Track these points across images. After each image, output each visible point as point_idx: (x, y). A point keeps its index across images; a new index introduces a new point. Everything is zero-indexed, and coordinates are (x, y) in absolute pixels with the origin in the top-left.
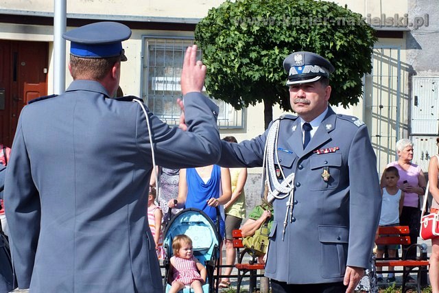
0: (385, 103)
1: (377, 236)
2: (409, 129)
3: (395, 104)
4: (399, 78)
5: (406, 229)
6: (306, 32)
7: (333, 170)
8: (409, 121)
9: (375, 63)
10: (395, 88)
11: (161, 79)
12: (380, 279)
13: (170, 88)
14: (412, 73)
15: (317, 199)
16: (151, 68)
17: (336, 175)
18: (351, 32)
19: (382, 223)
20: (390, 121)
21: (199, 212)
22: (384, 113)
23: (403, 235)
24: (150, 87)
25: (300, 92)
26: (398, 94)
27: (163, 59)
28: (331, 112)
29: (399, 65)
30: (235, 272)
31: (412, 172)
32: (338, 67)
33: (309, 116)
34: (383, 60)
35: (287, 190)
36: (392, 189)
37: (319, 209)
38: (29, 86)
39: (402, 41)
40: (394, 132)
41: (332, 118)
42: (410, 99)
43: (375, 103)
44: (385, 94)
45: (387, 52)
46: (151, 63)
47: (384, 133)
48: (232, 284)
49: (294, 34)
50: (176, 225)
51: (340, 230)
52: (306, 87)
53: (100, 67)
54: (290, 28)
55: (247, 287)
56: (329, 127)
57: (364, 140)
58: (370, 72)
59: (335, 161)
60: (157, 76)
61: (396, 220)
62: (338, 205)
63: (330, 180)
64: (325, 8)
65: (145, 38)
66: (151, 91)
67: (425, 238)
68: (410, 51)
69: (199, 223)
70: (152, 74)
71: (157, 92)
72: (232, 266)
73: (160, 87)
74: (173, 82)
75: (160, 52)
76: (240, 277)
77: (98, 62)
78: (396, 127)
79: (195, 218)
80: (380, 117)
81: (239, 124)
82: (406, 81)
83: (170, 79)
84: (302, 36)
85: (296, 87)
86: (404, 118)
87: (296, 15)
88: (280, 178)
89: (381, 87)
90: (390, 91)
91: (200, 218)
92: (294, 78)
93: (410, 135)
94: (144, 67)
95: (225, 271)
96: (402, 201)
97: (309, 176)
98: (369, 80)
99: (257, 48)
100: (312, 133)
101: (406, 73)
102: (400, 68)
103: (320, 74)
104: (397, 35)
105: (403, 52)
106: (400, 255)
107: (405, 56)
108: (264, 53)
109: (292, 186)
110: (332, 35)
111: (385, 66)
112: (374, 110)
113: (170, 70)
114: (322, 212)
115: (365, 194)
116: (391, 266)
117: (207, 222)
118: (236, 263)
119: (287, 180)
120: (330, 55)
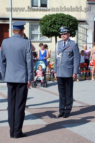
0: (81, 36)
1: (80, 65)
2: (86, 42)
3: (83, 36)
4: (84, 31)
5: (86, 64)
6: (64, 21)
7: (70, 53)
8: (86, 40)
9: (79, 28)
10: (83, 33)
11: (33, 31)
12: (81, 75)
13: (35, 33)
14: (87, 30)
15: (67, 59)
16: (31, 29)
17: (71, 54)
18: (73, 21)
19: (81, 62)
20: (82, 40)
21: (42, 60)
22: (81, 38)
23: (85, 65)
24: (31, 33)
25: (63, 35)
26: (84, 34)
27: (34, 27)
28: (70, 40)
29: (84, 28)
30: (49, 73)
31: (87, 51)
32: (71, 29)
33: (65, 40)
34: (81, 27)
35: (60, 57)
36: (83, 55)
37: (67, 61)
38: (5, 33)
39: (85, 23)
40: (83, 42)
41: (70, 41)
42: (86, 36)
43: (79, 36)
44: (81, 34)
45: (81, 25)
46: (31, 28)
47: (81, 43)
48: (49, 76)
49: (61, 22)
50: (37, 63)
51: (72, 65)
52: (64, 34)
53: (20, 31)
54: (60, 21)
55: (52, 77)
56: (69, 43)
57: (77, 46)
58: (78, 30)
59: (71, 51)
60: (33, 30)
61: (84, 62)
62: (71, 60)
63: (69, 55)
64: (68, 16)
65: (30, 23)
66: (31, 34)
67: (91, 66)
68: (86, 25)
69: (42, 63)
70: (31, 30)
71: (33, 34)
72: (49, 72)
73: (33, 33)
74: (36, 32)
75: (33, 26)
76: (51, 75)
77: (19, 30)
78: (84, 41)
79: (41, 62)
80: (80, 39)
81: (50, 41)
82: (86, 32)
83: (35, 31)
84: (63, 22)
85: (62, 34)
86: (85, 40)
87: (62, 18)
88: (58, 54)
89: (80, 33)
90: (82, 34)
91: (42, 62)
92: (62, 32)
93: (86, 43)
94: (30, 29)
95: (47, 73)
96: (85, 58)
97: (65, 54)
98: (78, 31)
99: (53, 25)
100: (66, 44)
101: (86, 30)
102: (84, 29)
103: (67, 31)
104: (83, 22)
105: (85, 25)
106: (85, 69)
107: (85, 26)
108: (55, 26)
109: (61, 56)
110: (69, 22)
111: (81, 28)
112: (79, 38)
113: (35, 29)
114: (68, 62)
115: (77, 58)
116: (83, 72)
117: (43, 63)
118: (50, 71)
119: (60, 55)
120: (69, 26)
